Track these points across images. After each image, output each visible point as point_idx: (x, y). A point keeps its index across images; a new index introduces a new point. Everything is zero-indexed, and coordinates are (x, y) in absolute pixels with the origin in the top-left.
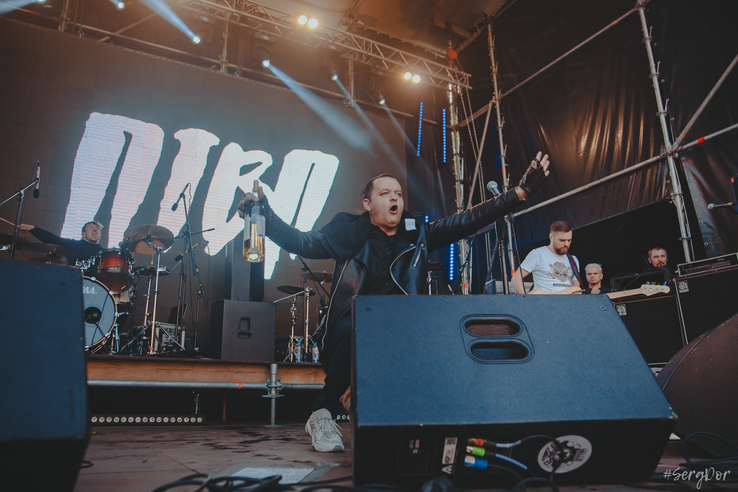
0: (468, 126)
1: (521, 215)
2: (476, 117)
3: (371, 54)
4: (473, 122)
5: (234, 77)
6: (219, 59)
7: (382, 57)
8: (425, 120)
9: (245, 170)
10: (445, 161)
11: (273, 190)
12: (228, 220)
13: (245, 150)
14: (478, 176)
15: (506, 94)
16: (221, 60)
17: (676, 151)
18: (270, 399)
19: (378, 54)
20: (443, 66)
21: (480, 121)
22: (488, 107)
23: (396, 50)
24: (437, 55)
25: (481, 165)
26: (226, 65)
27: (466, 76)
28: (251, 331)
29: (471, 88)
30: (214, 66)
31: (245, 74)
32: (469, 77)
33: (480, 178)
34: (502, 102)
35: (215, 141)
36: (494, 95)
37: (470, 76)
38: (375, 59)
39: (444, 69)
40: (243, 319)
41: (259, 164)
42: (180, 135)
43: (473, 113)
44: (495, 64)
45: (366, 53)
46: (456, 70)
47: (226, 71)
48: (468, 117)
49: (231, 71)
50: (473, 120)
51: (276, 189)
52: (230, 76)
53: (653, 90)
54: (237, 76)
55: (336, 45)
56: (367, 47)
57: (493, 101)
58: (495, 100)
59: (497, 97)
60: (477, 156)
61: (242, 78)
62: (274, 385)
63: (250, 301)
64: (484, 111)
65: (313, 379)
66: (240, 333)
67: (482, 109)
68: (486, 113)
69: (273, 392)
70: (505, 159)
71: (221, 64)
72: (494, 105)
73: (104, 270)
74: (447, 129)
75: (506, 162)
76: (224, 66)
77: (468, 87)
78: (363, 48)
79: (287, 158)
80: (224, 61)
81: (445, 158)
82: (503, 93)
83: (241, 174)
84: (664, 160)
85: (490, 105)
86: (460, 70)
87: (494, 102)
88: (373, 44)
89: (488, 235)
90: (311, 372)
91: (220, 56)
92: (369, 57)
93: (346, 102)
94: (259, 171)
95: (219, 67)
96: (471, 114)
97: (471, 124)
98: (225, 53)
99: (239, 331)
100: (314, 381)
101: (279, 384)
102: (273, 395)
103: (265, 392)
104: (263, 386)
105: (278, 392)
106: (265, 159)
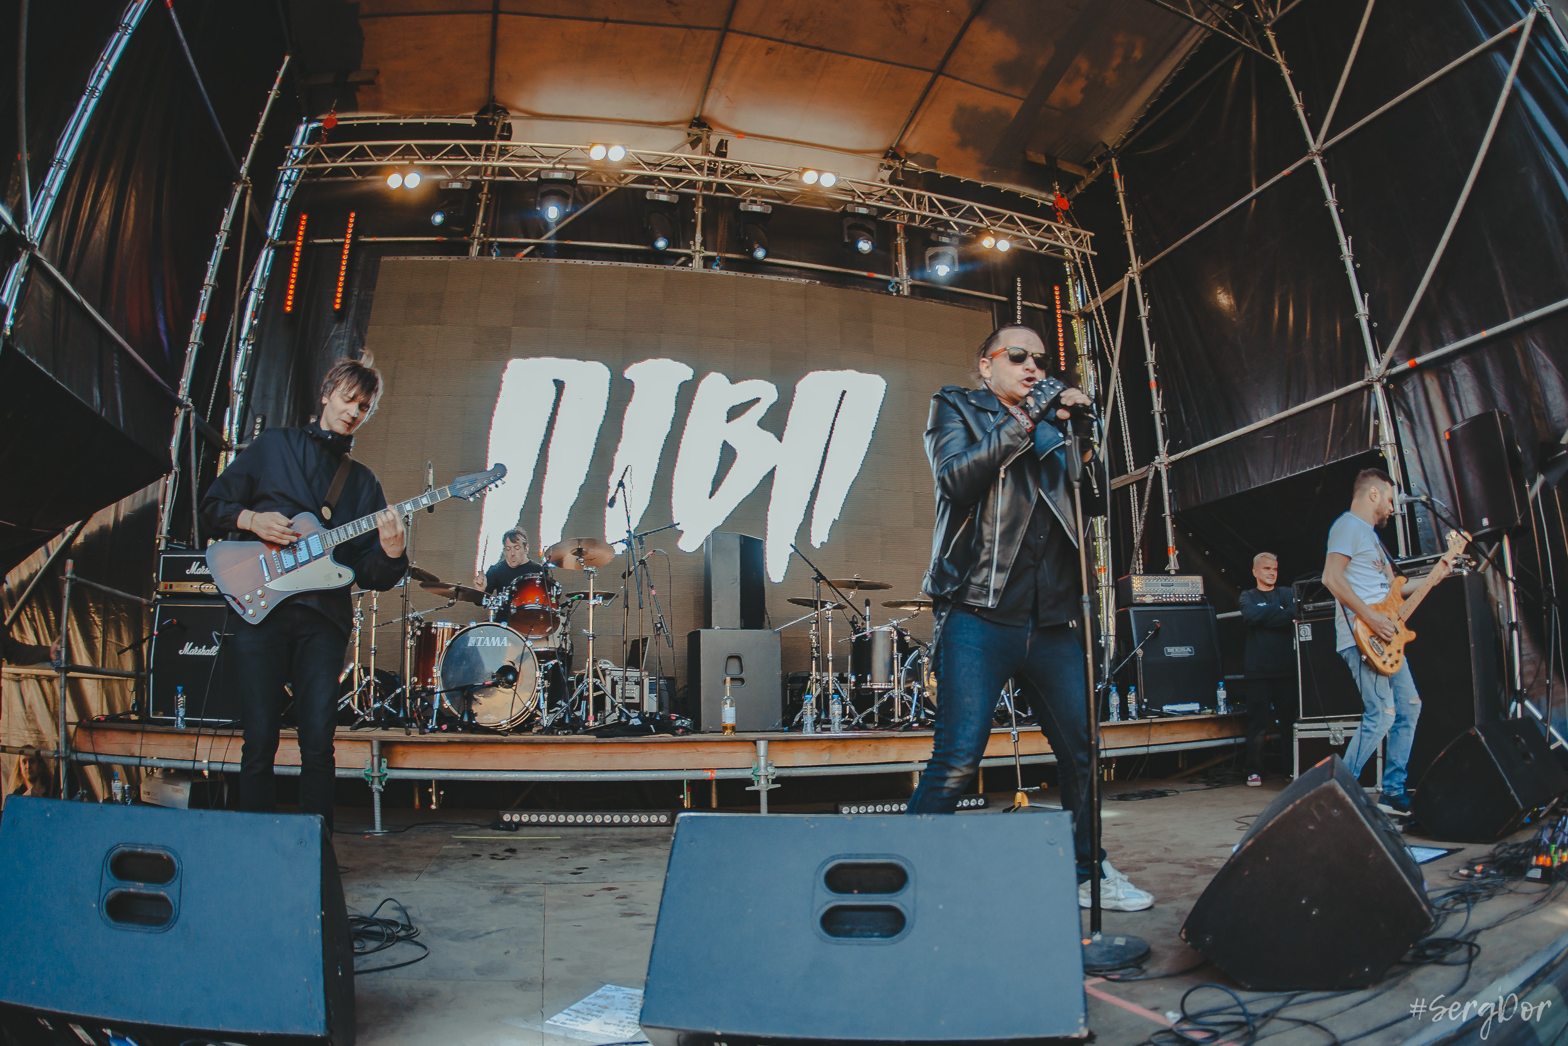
0: (1095, 313)
1: (1181, 459)
2: (1107, 298)
3: (927, 213)
4: (1102, 308)
5: (712, 272)
6: (689, 247)
7: (945, 215)
8: (1025, 303)
9: (734, 413)
10: (1063, 369)
11: (780, 440)
12: (711, 495)
13: (733, 382)
14: (1115, 392)
15: (1148, 264)
16: (693, 248)
17: (1383, 376)
18: (758, 792)
19: (940, 212)
20: (1046, 223)
21: (1112, 305)
22: (1123, 284)
23: (968, 204)
24: (1040, 202)
25: (1119, 375)
26: (702, 255)
27: (1085, 236)
28: (743, 675)
29: (1096, 254)
30: (683, 259)
31: (728, 264)
32: (1091, 237)
33: (1118, 395)
34: (1144, 274)
35: (685, 372)
36: (1131, 265)
37: (1093, 234)
38: (934, 219)
39: (1049, 227)
40: (730, 657)
41: (757, 400)
42: (632, 372)
43: (1101, 292)
44: (1129, 217)
45: (918, 212)
46: (1069, 227)
47: (701, 263)
48: (1093, 298)
49: (708, 261)
50: (1101, 303)
51: (784, 438)
52: (706, 271)
53: (1347, 277)
54: (716, 270)
55: (868, 206)
56: (919, 202)
57: (1129, 274)
58: (1133, 273)
59: (1135, 270)
60: (1112, 361)
61: (724, 272)
62: (762, 772)
63: (742, 628)
64: (1118, 290)
65: (827, 758)
67: (1114, 286)
68: (1120, 293)
69: (763, 782)
70: (1155, 367)
71: (693, 254)
72: (1132, 281)
73: (520, 608)
74: (1064, 316)
75: (1156, 371)
76: (697, 256)
77: (1089, 251)
78: (913, 206)
79: (801, 386)
80: (698, 248)
81: (1062, 364)
82: (1143, 262)
83: (729, 419)
84: (1369, 387)
85: (1126, 280)
86: (1075, 226)
87: (1132, 276)
88: (930, 198)
89: (1135, 488)
90: (824, 747)
91: (692, 243)
92: (924, 218)
93: (893, 287)
94: (758, 412)
95: (690, 258)
96: (1098, 294)
97: (1098, 309)
98: (699, 237)
101: (771, 770)
102: (763, 787)
103: (750, 782)
104: (747, 774)
105: (770, 781)
106: (766, 392)
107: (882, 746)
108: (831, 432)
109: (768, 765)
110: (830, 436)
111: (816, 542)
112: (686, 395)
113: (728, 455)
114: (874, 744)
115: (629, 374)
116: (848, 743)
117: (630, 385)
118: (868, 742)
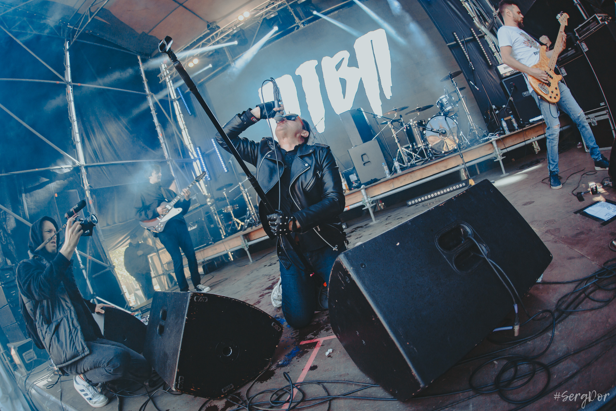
6: (295, 23)
9: (338, 67)
11: (358, 68)
13: (332, 57)
18: (367, 209)
26: (300, 23)
28: (369, 160)
30: (296, 28)
40: (362, 156)
41: (343, 59)
42: (298, 72)
47: (302, 25)
51: (359, 66)
52: (304, 28)
54: (306, 26)
61: (309, 25)
62: (367, 201)
63: (364, 143)
65: (393, 186)
66: (364, 164)
69: (368, 205)
79: (355, 46)
80: (298, 22)
83: (337, 70)
90: (390, 182)
91: (295, 21)
94: (346, 62)
95: (298, 26)
98: (296, 18)
99: (364, 163)
100: (394, 187)
101: (369, 199)
102: (368, 206)
103: (363, 206)
104: (361, 204)
105: (371, 203)
106: (345, 54)
107: (413, 174)
108: (374, 56)
109: (368, 198)
110: (375, 58)
111: (388, 98)
112: (319, 69)
113: (343, 82)
114: (409, 175)
115: (297, 73)
116: (399, 178)
117: (299, 76)
118: (406, 175)
